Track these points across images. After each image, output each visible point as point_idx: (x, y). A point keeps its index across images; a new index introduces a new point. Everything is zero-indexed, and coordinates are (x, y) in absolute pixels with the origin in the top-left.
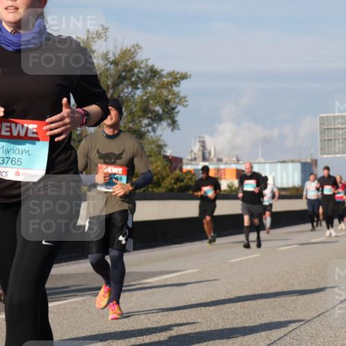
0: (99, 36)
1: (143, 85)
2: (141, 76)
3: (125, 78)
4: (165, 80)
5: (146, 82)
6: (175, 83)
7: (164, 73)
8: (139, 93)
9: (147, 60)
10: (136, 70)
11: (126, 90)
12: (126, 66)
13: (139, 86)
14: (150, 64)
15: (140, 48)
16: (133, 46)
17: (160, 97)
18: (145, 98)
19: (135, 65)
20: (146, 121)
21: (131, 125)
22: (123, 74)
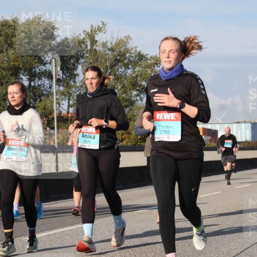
0: (100, 29)
1: (133, 66)
2: (132, 59)
3: (119, 61)
4: (149, 62)
5: (135, 64)
6: (156, 64)
7: (148, 57)
8: (130, 71)
9: (136, 47)
10: (127, 55)
11: (120, 70)
12: (120, 52)
13: (130, 66)
14: (138, 50)
15: (130, 39)
16: (126, 37)
17: (145, 75)
18: (134, 75)
19: (127, 51)
20: (135, 93)
21: (124, 95)
22: (118, 58)
